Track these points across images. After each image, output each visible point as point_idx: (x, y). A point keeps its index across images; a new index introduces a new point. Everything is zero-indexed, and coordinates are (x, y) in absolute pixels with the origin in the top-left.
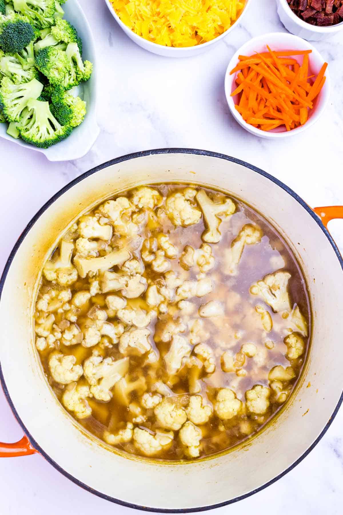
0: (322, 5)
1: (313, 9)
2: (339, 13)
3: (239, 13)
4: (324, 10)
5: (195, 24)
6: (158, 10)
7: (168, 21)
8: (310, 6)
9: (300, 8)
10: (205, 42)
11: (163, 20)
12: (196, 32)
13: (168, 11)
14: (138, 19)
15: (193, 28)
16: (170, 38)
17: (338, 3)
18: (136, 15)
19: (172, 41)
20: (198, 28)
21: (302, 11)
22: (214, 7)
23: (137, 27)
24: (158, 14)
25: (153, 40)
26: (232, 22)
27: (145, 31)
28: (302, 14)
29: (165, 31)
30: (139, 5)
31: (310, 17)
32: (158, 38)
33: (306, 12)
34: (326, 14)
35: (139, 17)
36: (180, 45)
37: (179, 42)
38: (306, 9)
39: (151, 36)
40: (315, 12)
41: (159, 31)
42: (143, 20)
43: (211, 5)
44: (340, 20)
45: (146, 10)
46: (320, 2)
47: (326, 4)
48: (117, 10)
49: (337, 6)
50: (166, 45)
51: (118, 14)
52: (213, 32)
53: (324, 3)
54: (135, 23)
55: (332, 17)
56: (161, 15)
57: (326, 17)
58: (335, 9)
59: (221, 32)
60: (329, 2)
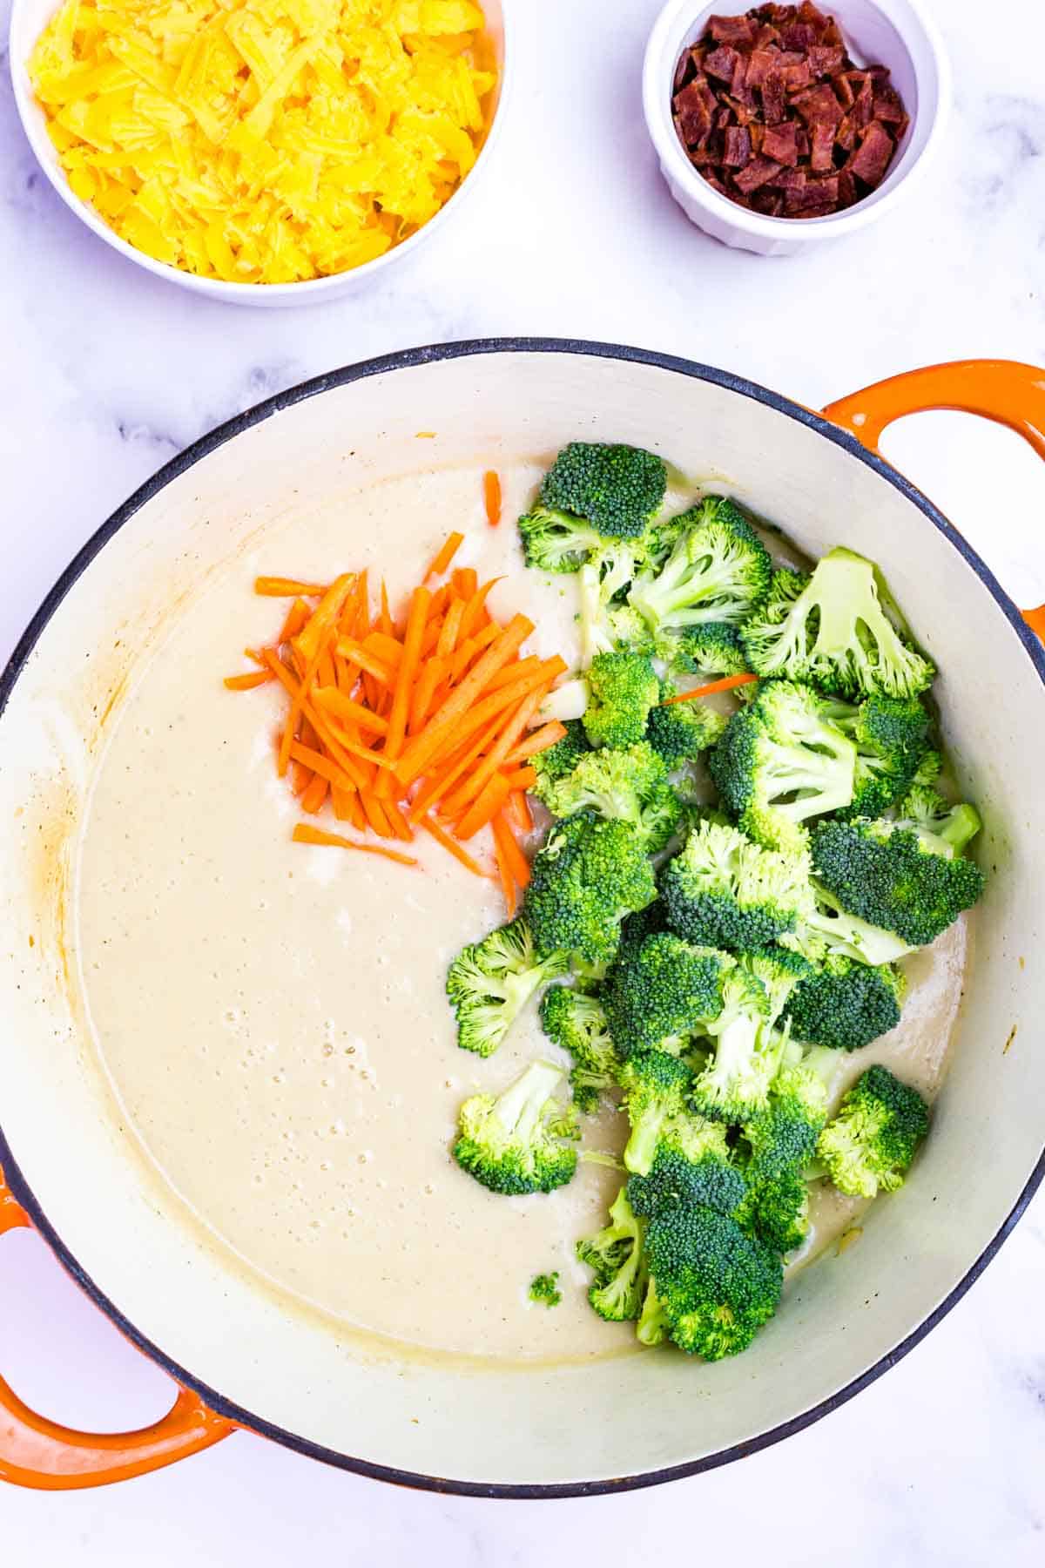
0: (799, 144)
1: (768, 160)
2: (854, 168)
3: (487, 103)
4: (805, 160)
5: (366, 187)
6: (239, 181)
7: (281, 203)
8: (759, 154)
9: (728, 161)
10: (411, 229)
11: (265, 204)
12: (378, 207)
13: (270, 174)
14: (185, 225)
15: (363, 197)
16: (302, 251)
17: (851, 138)
18: (176, 214)
19: (314, 259)
20: (378, 194)
21: (736, 170)
22: (409, 114)
23: (193, 255)
24: (244, 189)
25: (256, 276)
26: (477, 138)
27: (219, 255)
28: (736, 178)
29: (281, 238)
30: (176, 183)
31: (763, 186)
32: (265, 264)
33: (747, 171)
34: (814, 175)
35: (191, 219)
36: (342, 264)
37: (335, 254)
38: (749, 162)
39: (245, 265)
40: (776, 169)
41: (263, 242)
42: (205, 224)
43: (395, 107)
44: (858, 190)
45: (202, 192)
46: (791, 138)
47: (811, 141)
48: (114, 221)
49: (845, 147)
50: (300, 279)
51: (118, 230)
52: (427, 191)
53: (805, 140)
54: (180, 241)
55: (833, 182)
56: (252, 193)
57: (814, 183)
58: (840, 156)
59: (452, 179)
60: (818, 136)
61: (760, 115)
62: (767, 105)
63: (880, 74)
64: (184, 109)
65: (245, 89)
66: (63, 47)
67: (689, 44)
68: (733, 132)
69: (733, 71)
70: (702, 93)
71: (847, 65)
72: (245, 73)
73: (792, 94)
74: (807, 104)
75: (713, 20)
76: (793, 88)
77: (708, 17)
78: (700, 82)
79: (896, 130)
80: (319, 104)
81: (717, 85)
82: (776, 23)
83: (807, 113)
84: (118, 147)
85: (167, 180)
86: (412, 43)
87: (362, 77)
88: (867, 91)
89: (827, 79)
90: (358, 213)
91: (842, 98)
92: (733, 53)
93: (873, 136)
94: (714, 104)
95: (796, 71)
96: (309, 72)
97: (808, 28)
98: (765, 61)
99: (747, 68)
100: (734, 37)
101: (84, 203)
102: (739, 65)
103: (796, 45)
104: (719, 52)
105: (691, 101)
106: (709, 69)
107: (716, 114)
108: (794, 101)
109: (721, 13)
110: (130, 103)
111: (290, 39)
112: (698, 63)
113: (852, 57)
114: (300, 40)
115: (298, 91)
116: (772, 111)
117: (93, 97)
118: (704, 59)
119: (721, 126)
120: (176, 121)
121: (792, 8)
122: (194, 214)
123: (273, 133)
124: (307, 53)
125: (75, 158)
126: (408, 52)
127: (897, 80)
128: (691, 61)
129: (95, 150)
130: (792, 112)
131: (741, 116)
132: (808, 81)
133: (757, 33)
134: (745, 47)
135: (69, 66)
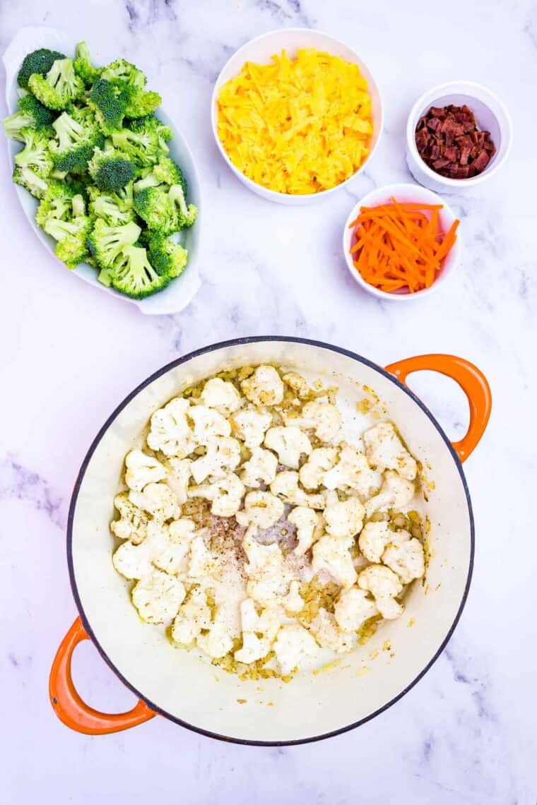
0: (457, 154)
1: (446, 159)
2: (475, 165)
3: (363, 159)
4: (458, 160)
5: (314, 169)
6: (273, 153)
7: (284, 165)
8: (443, 156)
9: (432, 157)
10: (323, 190)
11: (278, 165)
12: (315, 179)
13: (284, 154)
14: (250, 161)
15: (312, 173)
16: (285, 183)
17: (475, 155)
18: (248, 155)
19: (287, 187)
20: (317, 174)
21: (434, 161)
22: (336, 153)
23: (249, 169)
24: (274, 156)
25: (267, 185)
26: (355, 169)
27: (258, 175)
28: (434, 164)
29: (280, 176)
30: (253, 146)
31: (442, 168)
32: (272, 183)
33: (438, 162)
34: (460, 166)
35: (252, 159)
36: (296, 192)
37: (296, 188)
38: (439, 158)
39: (266, 180)
40: (448, 162)
41: (273, 176)
42: (256, 162)
43: (332, 148)
44: (475, 172)
45: (259, 151)
46: (454, 152)
47: (461, 154)
48: (228, 150)
49: (473, 157)
50: (281, 192)
51: (228, 155)
52: (333, 179)
53: (459, 153)
54: (247, 165)
55: (467, 169)
56: (276, 158)
57: (461, 169)
58: (470, 160)
59: (342, 179)
60: (464, 152)
61: (444, 143)
62: (447, 140)
63: (487, 135)
64: (266, 123)
65: (287, 123)
66: (233, 88)
67: (423, 115)
68: (435, 147)
69: (437, 126)
70: (425, 133)
71: (476, 130)
72: (289, 119)
73: (456, 137)
74: (460, 141)
75: (432, 108)
76: (457, 135)
77: (430, 107)
78: (425, 129)
79: (491, 152)
80: (309, 138)
81: (431, 131)
82: (454, 113)
83: (460, 144)
84: (239, 127)
85: (251, 144)
86: (346, 131)
87: (325, 133)
88: (482, 139)
89: (468, 133)
90: (307, 177)
91: (473, 140)
92: (438, 120)
93: (483, 154)
94: (429, 137)
95: (459, 130)
96: (310, 126)
97: (465, 115)
98: (448, 124)
99: (442, 125)
100: (439, 115)
101: (221, 141)
102: (439, 125)
103: (459, 121)
104: (432, 120)
105: (421, 136)
106: (429, 125)
107: (429, 141)
108: (457, 139)
109: (435, 107)
110: (248, 114)
111: (307, 114)
112: (425, 122)
113: (477, 127)
114: (311, 115)
115: (304, 132)
116: (449, 142)
117: (237, 107)
118: (427, 121)
119: (431, 145)
120: (261, 125)
121: (459, 108)
122: (255, 158)
123: (291, 141)
124: (311, 120)
125: (224, 126)
126: (344, 133)
127: (493, 137)
128: (423, 122)
129: (231, 125)
130: (455, 143)
131: (438, 142)
132: (462, 133)
133: (447, 114)
134: (442, 119)
135: (233, 95)
